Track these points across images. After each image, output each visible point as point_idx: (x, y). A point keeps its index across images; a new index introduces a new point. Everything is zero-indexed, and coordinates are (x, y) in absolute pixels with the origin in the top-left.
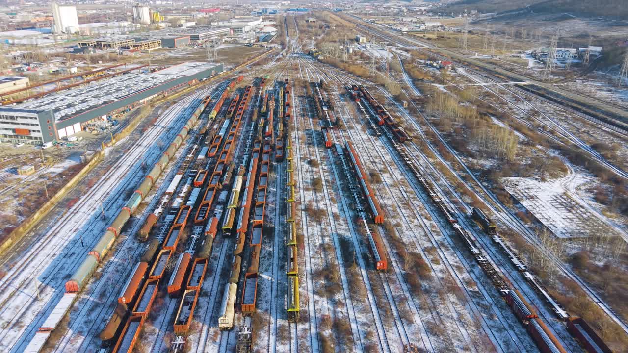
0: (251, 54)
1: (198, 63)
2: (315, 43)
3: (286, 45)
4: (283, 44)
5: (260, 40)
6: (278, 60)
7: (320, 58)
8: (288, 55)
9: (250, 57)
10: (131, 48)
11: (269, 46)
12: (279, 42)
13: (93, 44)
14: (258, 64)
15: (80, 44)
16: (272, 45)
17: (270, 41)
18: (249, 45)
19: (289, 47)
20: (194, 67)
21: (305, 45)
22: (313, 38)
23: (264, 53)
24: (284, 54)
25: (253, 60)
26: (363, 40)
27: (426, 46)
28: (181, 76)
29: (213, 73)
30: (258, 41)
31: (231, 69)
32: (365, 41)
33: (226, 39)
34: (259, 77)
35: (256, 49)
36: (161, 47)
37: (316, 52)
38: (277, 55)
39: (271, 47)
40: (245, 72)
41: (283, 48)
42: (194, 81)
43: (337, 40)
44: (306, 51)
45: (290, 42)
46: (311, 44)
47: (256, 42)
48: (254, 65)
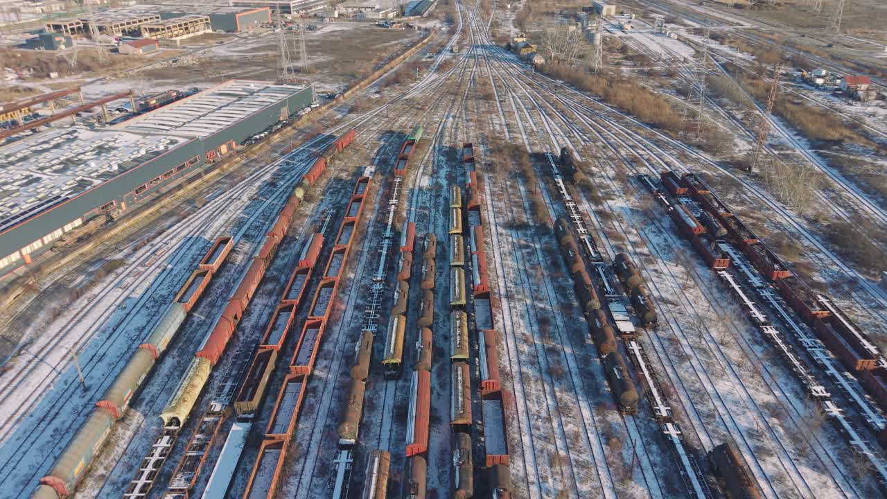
0: (385, 49)
1: (253, 85)
2: (514, 17)
3: (457, 24)
4: (450, 21)
5: (407, 10)
6: (442, 67)
7: (539, 60)
8: (464, 52)
9: (380, 59)
10: (146, 35)
11: (423, 26)
12: (442, 16)
13: (75, 26)
14: (396, 80)
15: (49, 26)
16: (430, 24)
17: (425, 15)
18: (385, 24)
19: (463, 31)
20: (240, 97)
21: (495, 24)
22: (509, 6)
23: (414, 44)
24: (456, 49)
25: (387, 67)
26: (609, 10)
27: (748, 25)
28: (182, 141)
29: (284, 114)
30: (403, 14)
31: (331, 97)
32: (613, 13)
33: (343, 10)
34: (396, 128)
35: (397, 35)
36: (210, 31)
37: (527, 46)
38: (439, 52)
39: (426, 29)
40: (364, 110)
41: (452, 32)
42: (224, 149)
43: (557, 11)
44: (501, 40)
45: (464, 16)
46: (507, 20)
47: (397, 15)
48: (388, 83)
